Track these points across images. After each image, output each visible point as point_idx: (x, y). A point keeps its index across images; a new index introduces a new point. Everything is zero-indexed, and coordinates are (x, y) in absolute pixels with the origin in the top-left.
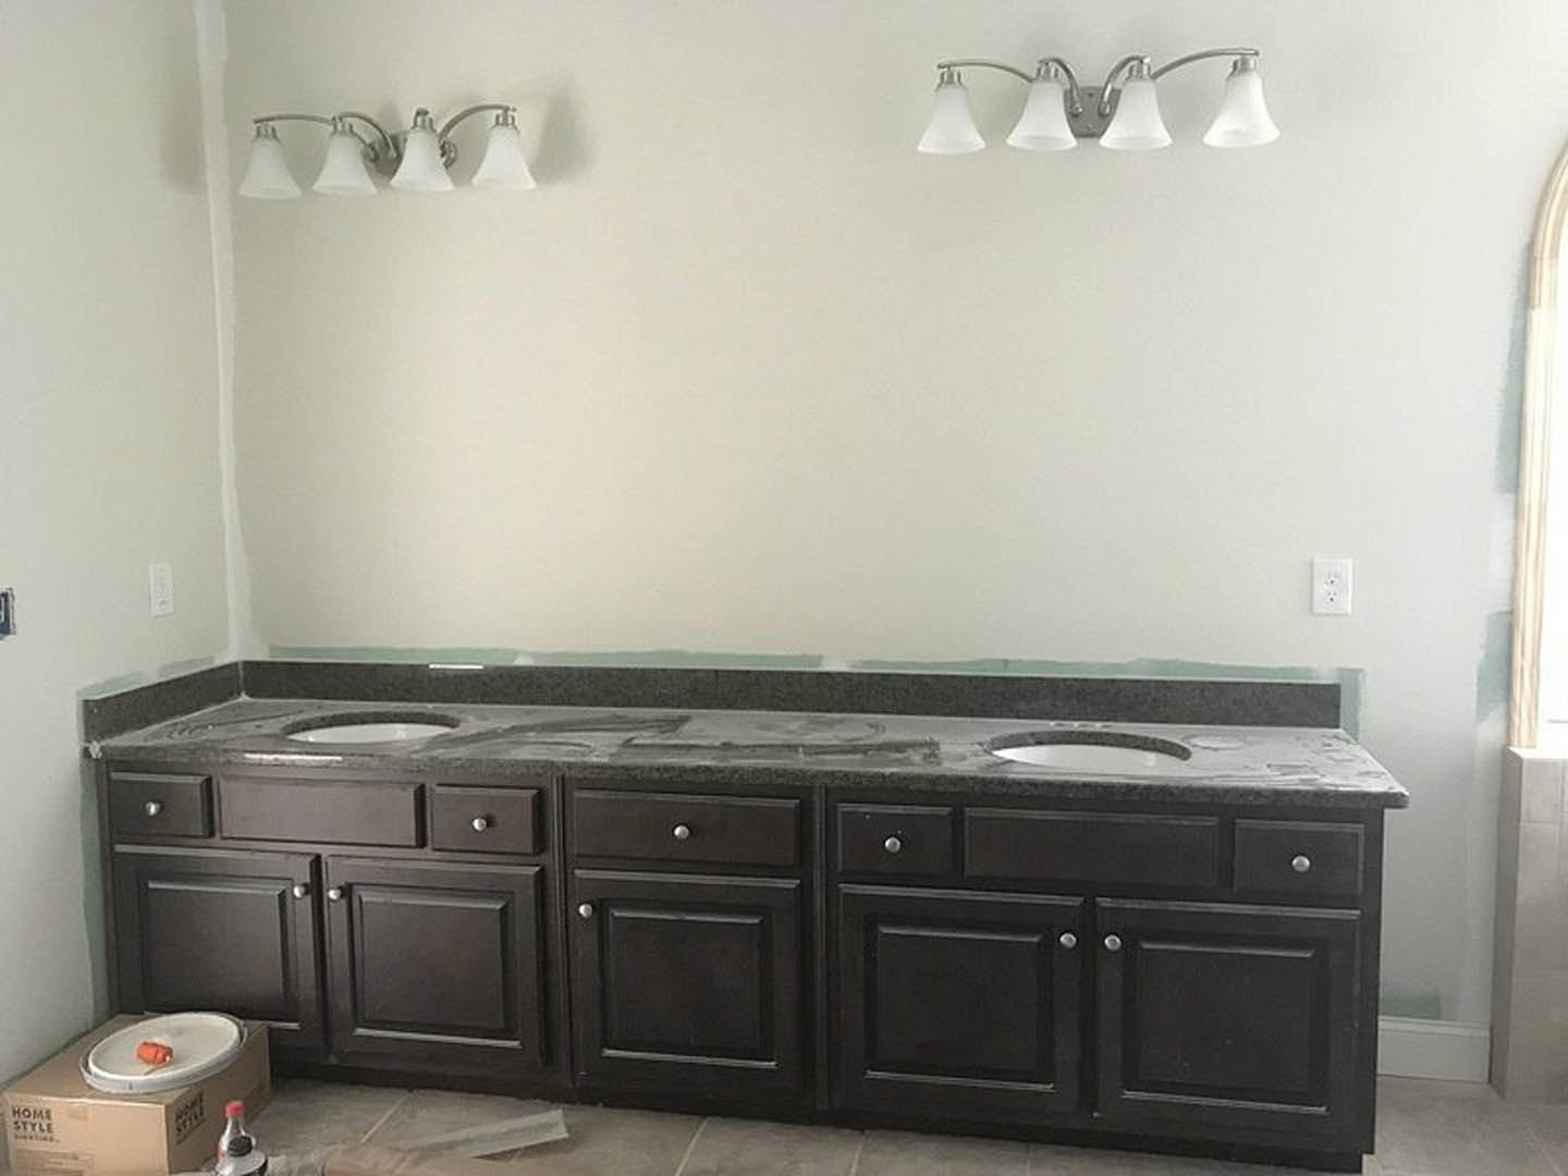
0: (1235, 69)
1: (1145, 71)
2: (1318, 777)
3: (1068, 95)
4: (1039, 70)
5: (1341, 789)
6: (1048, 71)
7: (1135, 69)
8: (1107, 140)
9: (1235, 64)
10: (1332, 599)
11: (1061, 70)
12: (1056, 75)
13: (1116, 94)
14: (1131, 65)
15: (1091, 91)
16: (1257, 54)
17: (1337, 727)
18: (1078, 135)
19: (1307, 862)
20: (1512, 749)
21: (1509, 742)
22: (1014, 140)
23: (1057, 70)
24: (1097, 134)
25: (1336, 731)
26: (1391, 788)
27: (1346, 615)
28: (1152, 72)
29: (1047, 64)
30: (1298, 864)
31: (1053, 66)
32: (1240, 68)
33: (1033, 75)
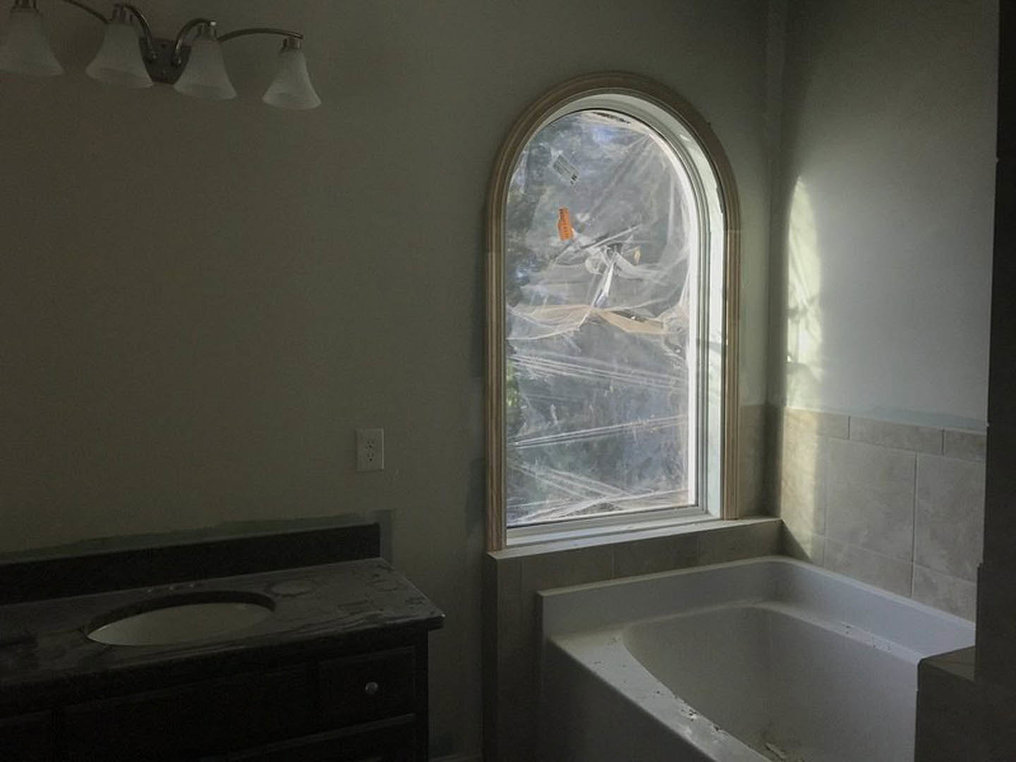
0: (285, 45)
1: (212, 33)
2: (378, 612)
3: (143, 42)
4: (115, 12)
5: (399, 621)
6: (123, 15)
7: (203, 28)
8: (181, 85)
9: (285, 41)
10: (371, 460)
11: (135, 17)
12: (131, 19)
13: (186, 50)
14: (199, 25)
15: (165, 43)
16: (301, 38)
17: (378, 556)
18: (154, 78)
19: (376, 686)
20: (490, 554)
21: (485, 548)
22: (92, 70)
23: (131, 16)
24: (172, 80)
25: (377, 559)
26: (432, 613)
27: (381, 470)
28: (218, 36)
29: (122, 8)
30: (369, 688)
31: (128, 13)
32: (289, 45)
33: (108, 16)
